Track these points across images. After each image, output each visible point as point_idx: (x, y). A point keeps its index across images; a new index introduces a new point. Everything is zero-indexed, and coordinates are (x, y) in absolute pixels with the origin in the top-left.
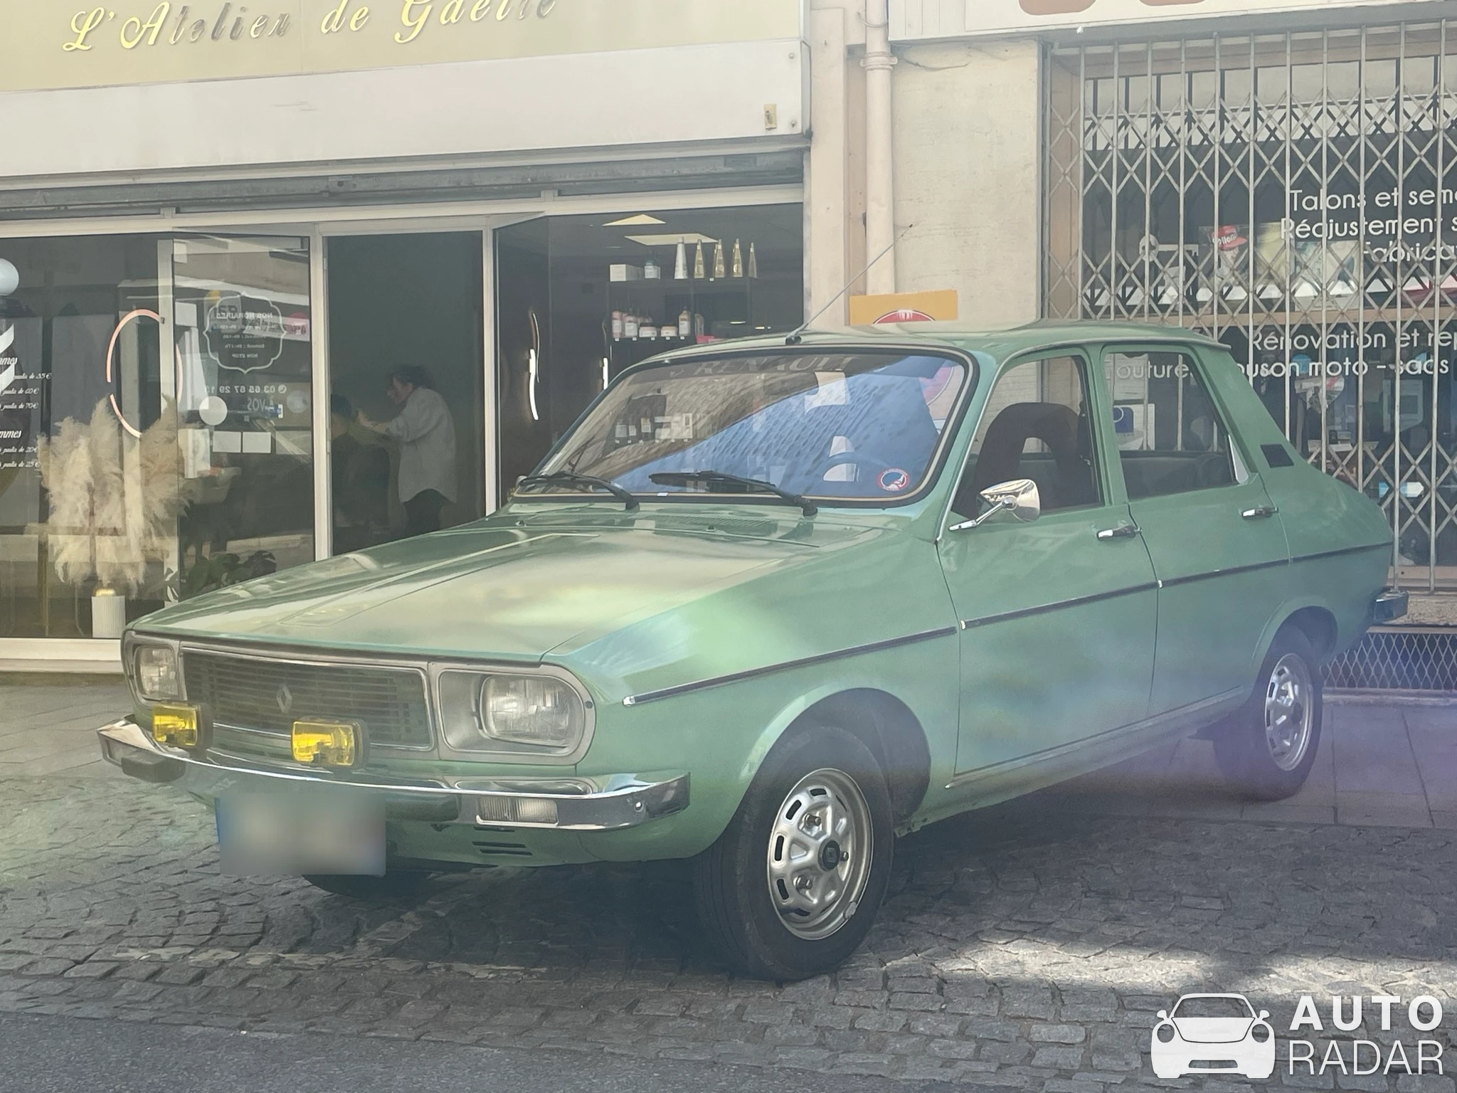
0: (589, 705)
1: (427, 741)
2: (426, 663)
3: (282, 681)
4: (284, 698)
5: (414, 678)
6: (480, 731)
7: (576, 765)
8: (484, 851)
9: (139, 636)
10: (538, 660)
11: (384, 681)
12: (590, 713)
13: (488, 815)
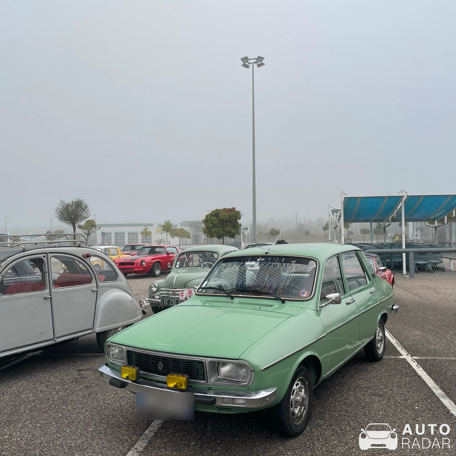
0: (253, 371)
1: (204, 380)
2: (205, 358)
3: (160, 361)
4: (160, 366)
5: (201, 363)
6: (218, 376)
7: (248, 387)
8: (219, 410)
9: (111, 343)
10: (238, 358)
11: (192, 362)
12: (253, 373)
13: (225, 402)
